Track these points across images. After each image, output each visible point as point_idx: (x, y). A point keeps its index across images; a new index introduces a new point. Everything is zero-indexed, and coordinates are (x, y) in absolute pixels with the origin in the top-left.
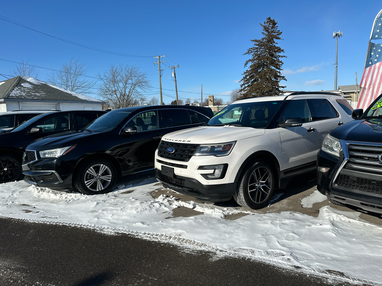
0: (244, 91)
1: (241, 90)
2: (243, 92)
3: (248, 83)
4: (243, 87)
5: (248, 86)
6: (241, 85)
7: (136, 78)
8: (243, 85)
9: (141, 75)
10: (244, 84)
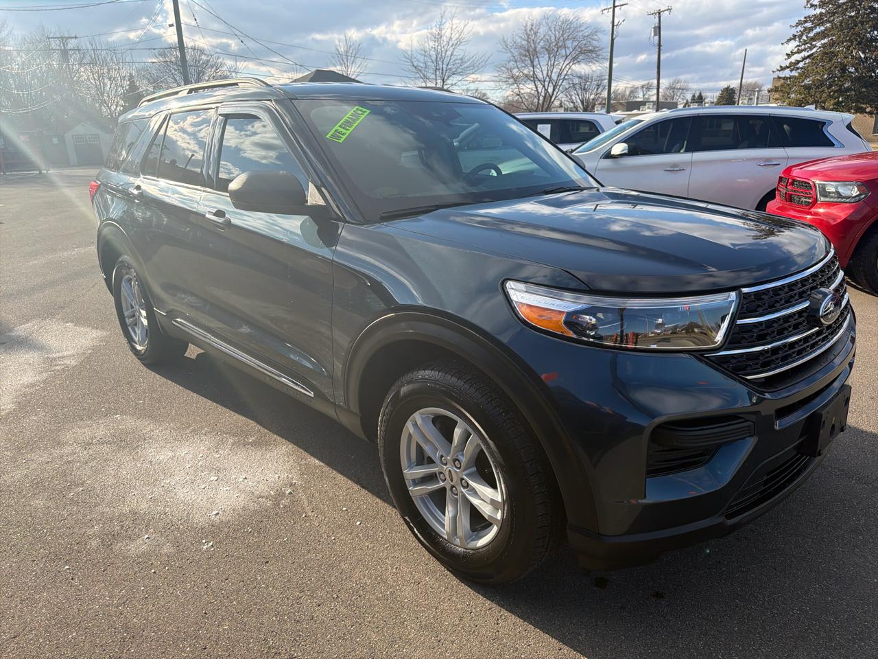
0: (792, 70)
1: (783, 69)
2: (787, 73)
3: (811, 49)
4: (793, 59)
5: (808, 57)
6: (787, 54)
7: (575, 44)
8: (793, 53)
9: (586, 34)
10: (799, 52)
